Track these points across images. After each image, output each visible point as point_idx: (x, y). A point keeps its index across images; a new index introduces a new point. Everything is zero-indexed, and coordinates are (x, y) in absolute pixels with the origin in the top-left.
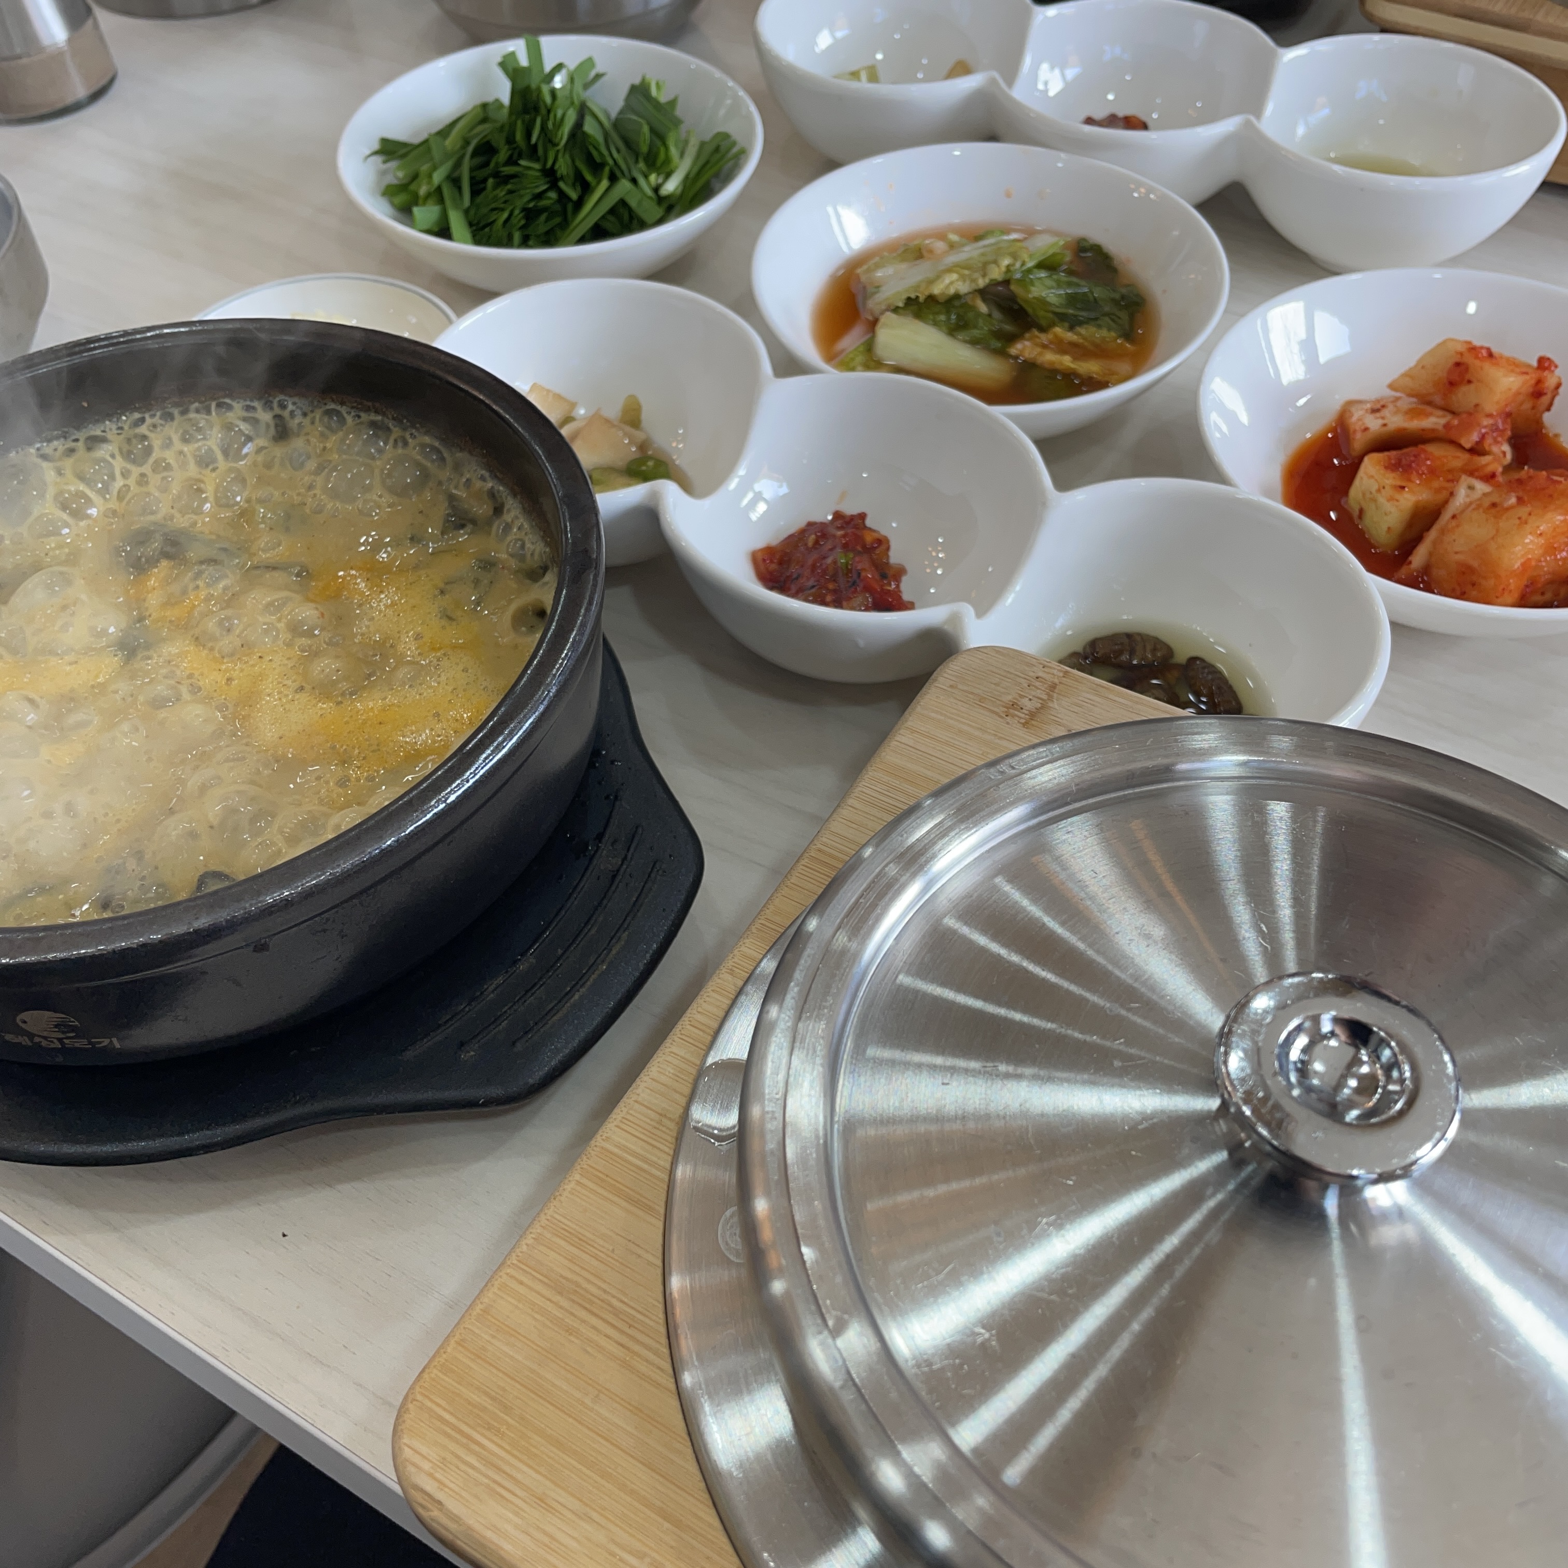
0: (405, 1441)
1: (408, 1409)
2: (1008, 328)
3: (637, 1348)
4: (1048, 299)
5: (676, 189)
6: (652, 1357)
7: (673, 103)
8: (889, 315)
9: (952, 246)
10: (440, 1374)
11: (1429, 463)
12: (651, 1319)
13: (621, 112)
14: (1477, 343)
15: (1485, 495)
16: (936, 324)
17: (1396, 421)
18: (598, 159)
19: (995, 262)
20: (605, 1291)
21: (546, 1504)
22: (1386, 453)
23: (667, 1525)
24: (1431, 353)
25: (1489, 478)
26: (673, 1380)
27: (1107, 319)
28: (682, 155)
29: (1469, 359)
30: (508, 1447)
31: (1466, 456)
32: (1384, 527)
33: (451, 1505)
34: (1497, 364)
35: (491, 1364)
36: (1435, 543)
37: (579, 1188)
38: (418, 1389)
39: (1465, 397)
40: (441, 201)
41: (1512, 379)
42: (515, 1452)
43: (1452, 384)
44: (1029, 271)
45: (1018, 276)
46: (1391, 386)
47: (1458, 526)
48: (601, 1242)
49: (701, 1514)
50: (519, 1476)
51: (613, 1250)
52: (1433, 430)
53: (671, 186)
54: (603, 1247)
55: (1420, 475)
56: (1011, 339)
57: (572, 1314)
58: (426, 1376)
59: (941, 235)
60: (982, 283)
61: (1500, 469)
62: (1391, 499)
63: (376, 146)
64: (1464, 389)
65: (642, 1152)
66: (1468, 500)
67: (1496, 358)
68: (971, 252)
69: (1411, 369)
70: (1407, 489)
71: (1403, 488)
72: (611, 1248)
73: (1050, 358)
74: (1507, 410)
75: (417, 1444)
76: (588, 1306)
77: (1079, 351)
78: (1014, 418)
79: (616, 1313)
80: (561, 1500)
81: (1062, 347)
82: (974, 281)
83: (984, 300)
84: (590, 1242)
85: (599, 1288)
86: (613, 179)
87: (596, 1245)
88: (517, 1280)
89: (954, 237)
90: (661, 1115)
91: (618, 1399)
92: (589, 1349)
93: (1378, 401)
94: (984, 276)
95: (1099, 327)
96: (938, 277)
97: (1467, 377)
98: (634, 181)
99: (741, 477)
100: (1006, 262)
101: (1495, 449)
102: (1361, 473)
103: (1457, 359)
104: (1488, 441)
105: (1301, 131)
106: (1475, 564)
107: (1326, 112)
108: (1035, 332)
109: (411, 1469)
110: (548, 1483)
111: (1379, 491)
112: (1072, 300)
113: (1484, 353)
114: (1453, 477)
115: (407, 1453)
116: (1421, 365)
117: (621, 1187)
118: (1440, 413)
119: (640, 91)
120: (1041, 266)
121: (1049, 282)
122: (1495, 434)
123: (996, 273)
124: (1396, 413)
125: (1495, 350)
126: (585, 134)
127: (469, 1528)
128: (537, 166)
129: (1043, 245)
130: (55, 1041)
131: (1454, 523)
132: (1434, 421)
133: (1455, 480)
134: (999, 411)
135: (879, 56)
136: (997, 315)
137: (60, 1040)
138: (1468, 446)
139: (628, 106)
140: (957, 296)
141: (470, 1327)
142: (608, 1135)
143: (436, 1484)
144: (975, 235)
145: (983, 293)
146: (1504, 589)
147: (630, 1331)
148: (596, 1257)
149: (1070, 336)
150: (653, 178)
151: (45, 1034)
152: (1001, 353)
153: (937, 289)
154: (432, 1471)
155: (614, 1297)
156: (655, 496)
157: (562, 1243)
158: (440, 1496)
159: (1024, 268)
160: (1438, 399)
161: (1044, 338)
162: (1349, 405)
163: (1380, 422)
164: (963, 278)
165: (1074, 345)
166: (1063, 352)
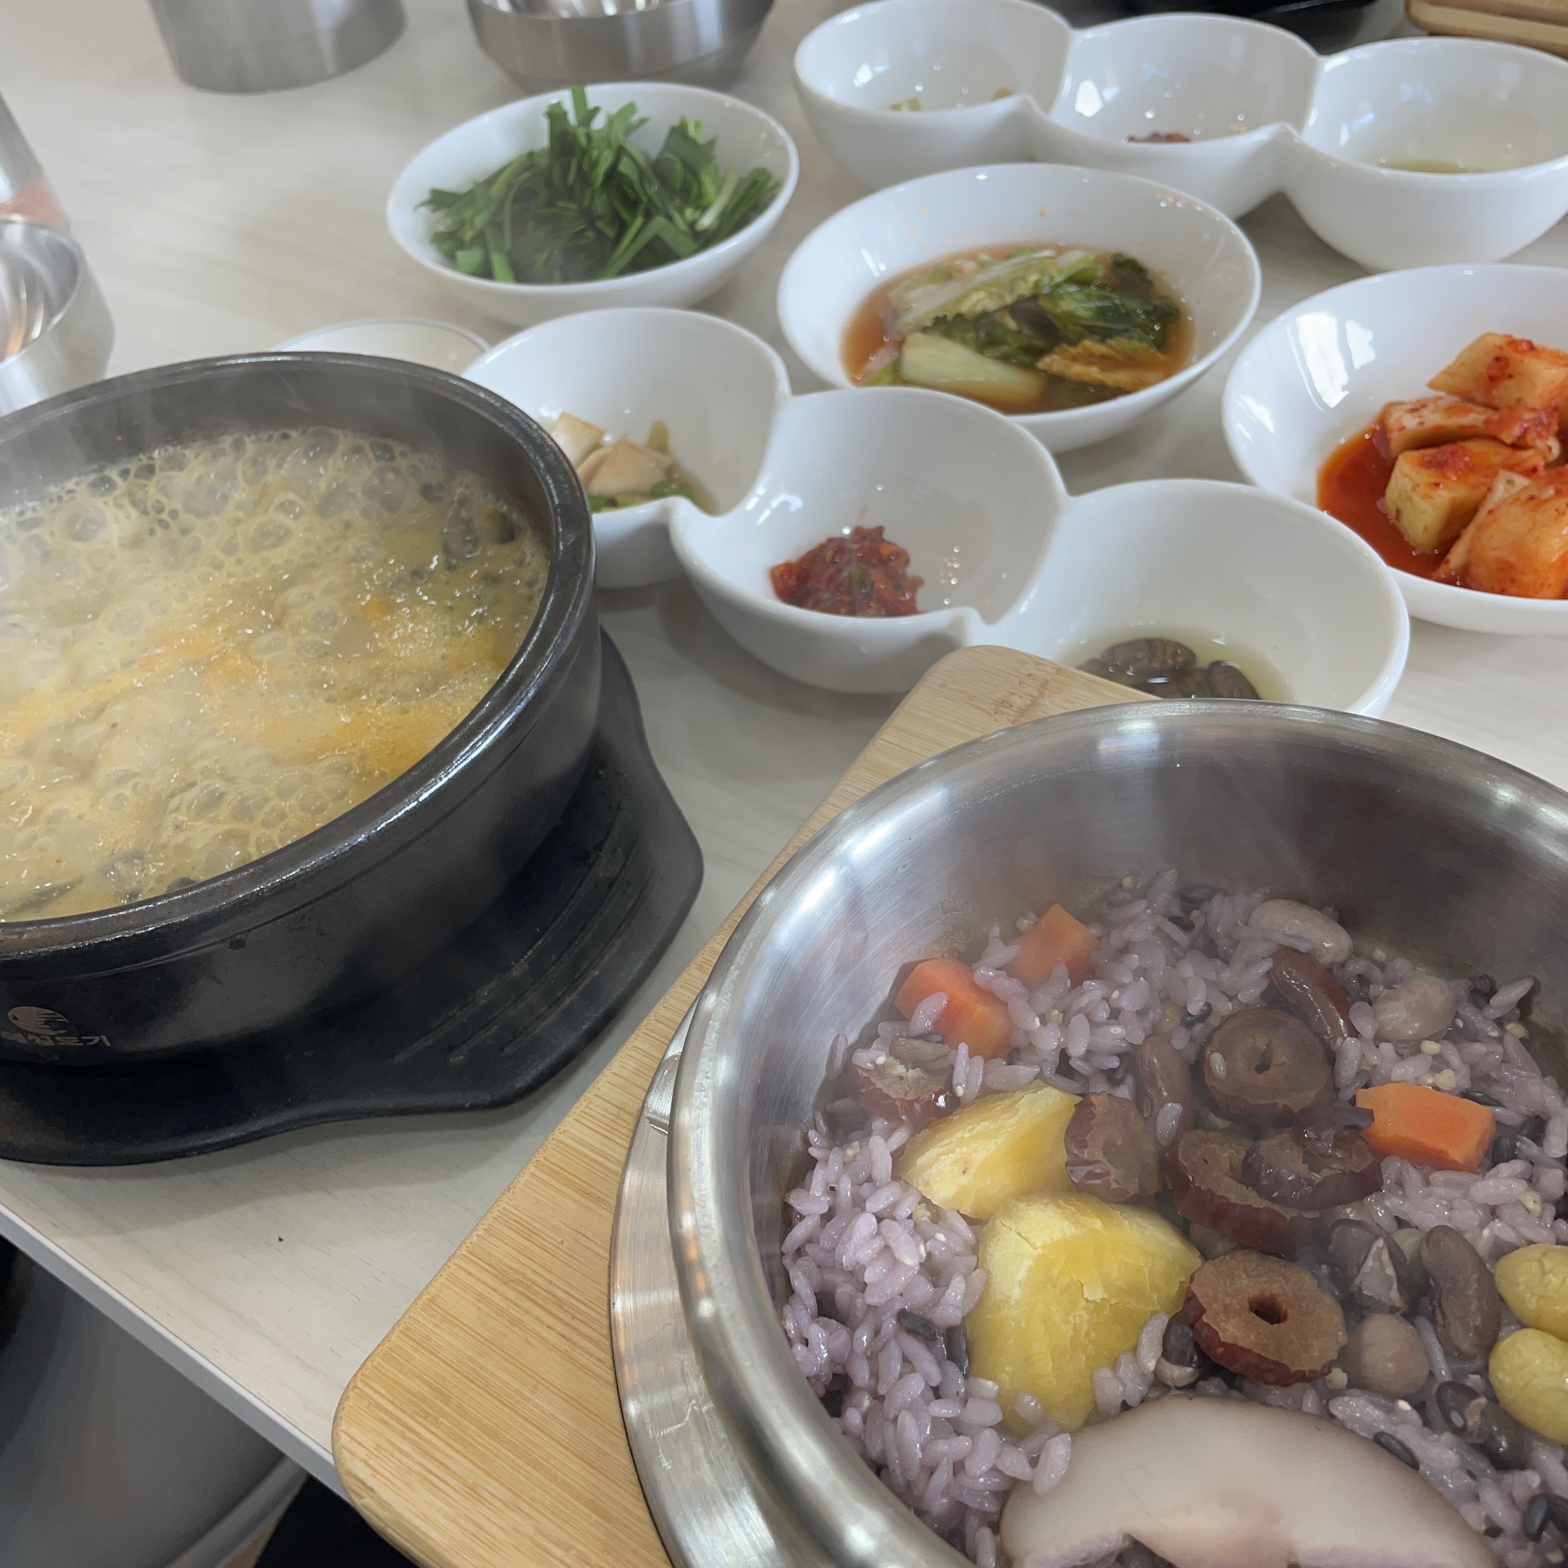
0: (343, 1428)
1: (348, 1397)
2: (1038, 343)
3: (578, 1339)
4: (1078, 313)
5: (713, 224)
6: (592, 1348)
7: (711, 143)
8: (919, 335)
9: (982, 266)
10: (381, 1362)
11: (1467, 459)
12: (594, 1310)
13: (661, 154)
14: (1517, 336)
15: (1525, 488)
16: (964, 341)
17: (1433, 419)
18: (632, 197)
19: (1024, 279)
20: (551, 1282)
21: (478, 1494)
22: (1422, 452)
23: (595, 1517)
24: (1471, 348)
25: (1531, 472)
26: (612, 1372)
27: (1139, 330)
28: (719, 190)
29: (1509, 353)
30: (442, 1436)
31: (1508, 452)
32: (1421, 526)
33: (384, 1492)
34: (1539, 357)
35: (432, 1353)
36: (1472, 540)
37: (531, 1180)
38: (359, 1375)
39: (1506, 392)
40: (484, 246)
41: (1554, 371)
42: (450, 1442)
43: (1493, 379)
44: (1059, 285)
45: (1046, 290)
46: (1432, 385)
47: (1494, 521)
48: (551, 1234)
49: (630, 1507)
50: (452, 1466)
51: (562, 1242)
52: (1472, 427)
53: (707, 220)
54: (552, 1238)
55: (1455, 471)
56: (1040, 353)
57: (516, 1304)
58: (369, 1363)
59: (971, 256)
60: (1009, 299)
61: (1542, 463)
62: (1426, 497)
63: (426, 196)
64: (1508, 383)
65: (597, 1145)
66: (1507, 495)
67: (1538, 351)
68: (1000, 270)
69: (1450, 367)
70: (1441, 486)
71: (1437, 485)
72: (560, 1241)
73: (1077, 370)
74: (1553, 404)
75: (354, 1431)
76: (532, 1296)
77: (1107, 362)
78: (1032, 428)
79: (560, 1304)
80: (490, 1489)
81: (1089, 359)
82: (1001, 297)
83: (1014, 317)
84: (541, 1234)
85: (547, 1279)
86: (648, 216)
87: (545, 1237)
88: (465, 1270)
89: (985, 257)
90: (620, 1108)
91: (557, 1391)
92: (531, 1340)
93: (1419, 401)
94: (1012, 291)
95: (1131, 338)
96: (965, 296)
97: (1508, 371)
98: (669, 218)
99: (759, 496)
100: (1034, 277)
101: (1540, 444)
102: (1396, 473)
103: (1497, 353)
104: (1531, 436)
105: (1344, 137)
106: (1513, 559)
107: (1369, 118)
108: (1065, 346)
109: (347, 1456)
110: (480, 1473)
111: (1414, 489)
112: (1101, 312)
113: (1525, 346)
114: (1491, 473)
115: (344, 1439)
116: (1461, 362)
117: (576, 1180)
118: (1481, 409)
119: (679, 132)
120: (1071, 280)
121: (1079, 296)
122: (1539, 429)
123: (1024, 289)
124: (1433, 412)
125: (1537, 342)
126: (621, 175)
127: (399, 1516)
128: (574, 207)
129: (1074, 260)
130: (48, 1038)
131: (1491, 518)
132: (1474, 418)
133: (1494, 476)
134: (1017, 422)
135: (919, 88)
136: (1027, 331)
137: (52, 1037)
138: (1509, 440)
139: (668, 147)
140: (985, 314)
141: (415, 1316)
142: (565, 1129)
143: (369, 1471)
144: (1004, 254)
145: (1013, 309)
146: (1542, 584)
147: (573, 1323)
148: (546, 1250)
149: (1100, 349)
150: (689, 213)
151: (37, 1031)
152: (1028, 367)
153: (965, 307)
154: (366, 1458)
155: (559, 1288)
156: (666, 513)
157: (512, 1234)
158: (372, 1483)
159: (1053, 283)
160: (1479, 396)
161: (1073, 350)
162: (1390, 407)
163: (1417, 420)
164: (990, 295)
165: (1103, 357)
166: (1090, 363)
